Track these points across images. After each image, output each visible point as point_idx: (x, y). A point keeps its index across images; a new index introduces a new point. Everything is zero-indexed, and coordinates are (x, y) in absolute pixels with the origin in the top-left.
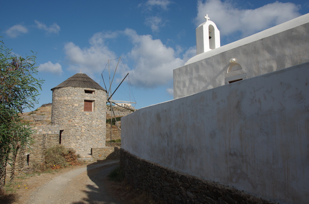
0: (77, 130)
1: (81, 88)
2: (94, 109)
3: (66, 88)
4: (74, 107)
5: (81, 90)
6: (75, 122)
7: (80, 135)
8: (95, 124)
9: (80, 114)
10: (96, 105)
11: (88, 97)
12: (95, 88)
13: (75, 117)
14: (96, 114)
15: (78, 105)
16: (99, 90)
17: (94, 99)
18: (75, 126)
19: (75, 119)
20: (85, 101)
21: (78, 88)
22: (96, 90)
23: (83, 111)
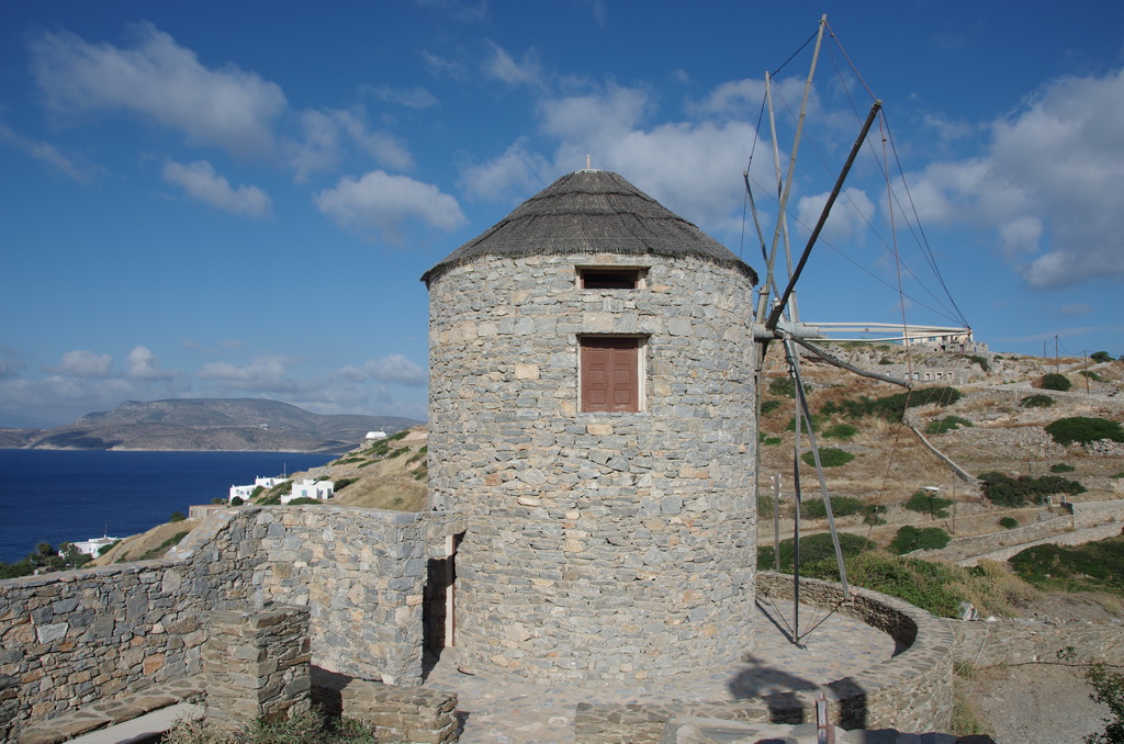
0: (538, 541)
1: (554, 259)
2: (651, 393)
3: (468, 268)
4: (512, 388)
5: (552, 270)
6: (520, 485)
7: (557, 572)
8: (656, 493)
9: (554, 429)
10: (661, 362)
11: (606, 312)
12: (650, 251)
13: (523, 454)
14: (660, 426)
15: (537, 373)
16: (680, 263)
17: (645, 325)
18: (520, 514)
19: (523, 469)
20: (587, 340)
21: (535, 260)
22: (659, 259)
23: (571, 409)
